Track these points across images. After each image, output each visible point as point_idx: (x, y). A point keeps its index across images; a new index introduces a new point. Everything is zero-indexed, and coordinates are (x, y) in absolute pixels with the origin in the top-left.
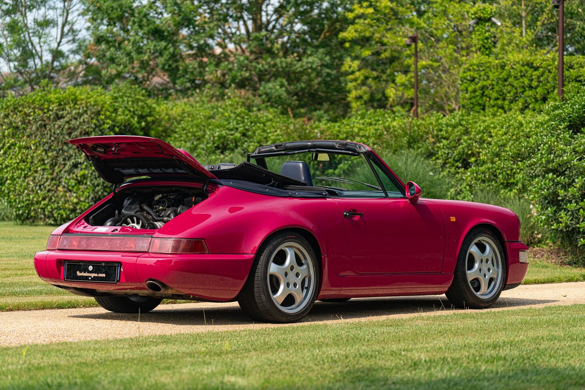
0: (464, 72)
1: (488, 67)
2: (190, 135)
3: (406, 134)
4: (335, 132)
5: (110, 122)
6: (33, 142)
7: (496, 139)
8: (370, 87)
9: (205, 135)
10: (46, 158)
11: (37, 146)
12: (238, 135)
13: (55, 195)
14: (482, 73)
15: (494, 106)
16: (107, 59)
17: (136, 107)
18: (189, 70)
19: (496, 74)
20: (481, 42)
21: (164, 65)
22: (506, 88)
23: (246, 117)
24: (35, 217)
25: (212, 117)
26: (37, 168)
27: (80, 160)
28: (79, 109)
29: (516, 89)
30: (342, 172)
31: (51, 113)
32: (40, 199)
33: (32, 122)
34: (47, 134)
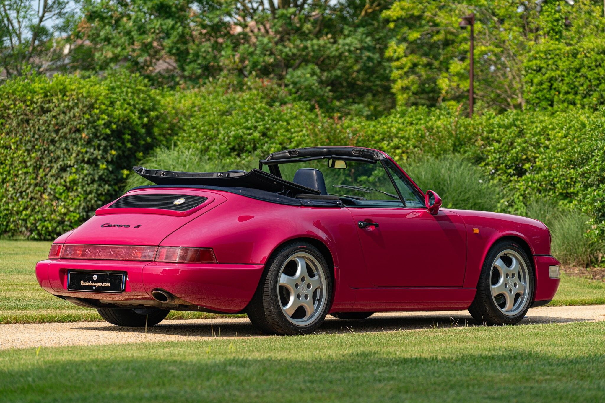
0: (530, 61)
1: (558, 55)
2: (200, 134)
3: (451, 135)
4: (369, 132)
5: (106, 117)
6: (13, 141)
7: (554, 142)
8: (420, 76)
9: (218, 135)
10: (28, 159)
11: (17, 145)
12: (257, 135)
13: (39, 204)
14: (550, 62)
15: (563, 102)
16: (102, 40)
17: (137, 100)
18: (200, 54)
19: (567, 63)
20: (550, 25)
21: (171, 48)
22: (578, 80)
23: (267, 114)
24: (14, 230)
25: (228, 112)
26: (18, 171)
27: (69, 163)
28: (69, 101)
29: (590, 81)
30: (376, 180)
31: (35, 105)
32: (21, 208)
33: (12, 116)
34: (30, 130)
